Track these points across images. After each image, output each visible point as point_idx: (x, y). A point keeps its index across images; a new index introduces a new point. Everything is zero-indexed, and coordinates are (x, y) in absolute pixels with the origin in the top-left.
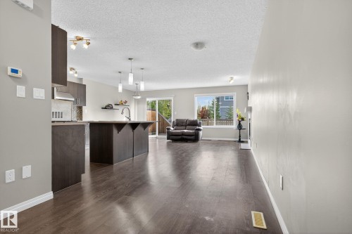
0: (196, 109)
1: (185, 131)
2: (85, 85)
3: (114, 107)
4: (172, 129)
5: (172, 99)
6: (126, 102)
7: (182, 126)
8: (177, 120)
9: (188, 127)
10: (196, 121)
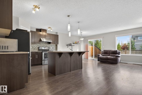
0: (117, 44)
1: (109, 57)
2: (58, 35)
3: (72, 44)
4: (101, 55)
5: (102, 39)
6: (78, 42)
7: (107, 54)
8: (104, 50)
9: (111, 54)
10: (116, 51)
